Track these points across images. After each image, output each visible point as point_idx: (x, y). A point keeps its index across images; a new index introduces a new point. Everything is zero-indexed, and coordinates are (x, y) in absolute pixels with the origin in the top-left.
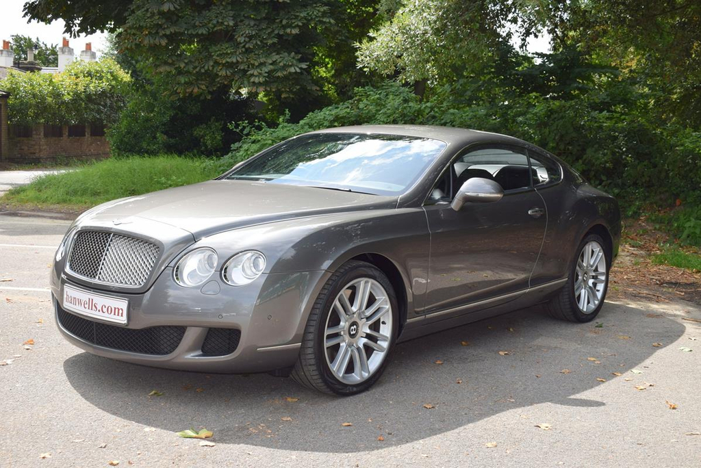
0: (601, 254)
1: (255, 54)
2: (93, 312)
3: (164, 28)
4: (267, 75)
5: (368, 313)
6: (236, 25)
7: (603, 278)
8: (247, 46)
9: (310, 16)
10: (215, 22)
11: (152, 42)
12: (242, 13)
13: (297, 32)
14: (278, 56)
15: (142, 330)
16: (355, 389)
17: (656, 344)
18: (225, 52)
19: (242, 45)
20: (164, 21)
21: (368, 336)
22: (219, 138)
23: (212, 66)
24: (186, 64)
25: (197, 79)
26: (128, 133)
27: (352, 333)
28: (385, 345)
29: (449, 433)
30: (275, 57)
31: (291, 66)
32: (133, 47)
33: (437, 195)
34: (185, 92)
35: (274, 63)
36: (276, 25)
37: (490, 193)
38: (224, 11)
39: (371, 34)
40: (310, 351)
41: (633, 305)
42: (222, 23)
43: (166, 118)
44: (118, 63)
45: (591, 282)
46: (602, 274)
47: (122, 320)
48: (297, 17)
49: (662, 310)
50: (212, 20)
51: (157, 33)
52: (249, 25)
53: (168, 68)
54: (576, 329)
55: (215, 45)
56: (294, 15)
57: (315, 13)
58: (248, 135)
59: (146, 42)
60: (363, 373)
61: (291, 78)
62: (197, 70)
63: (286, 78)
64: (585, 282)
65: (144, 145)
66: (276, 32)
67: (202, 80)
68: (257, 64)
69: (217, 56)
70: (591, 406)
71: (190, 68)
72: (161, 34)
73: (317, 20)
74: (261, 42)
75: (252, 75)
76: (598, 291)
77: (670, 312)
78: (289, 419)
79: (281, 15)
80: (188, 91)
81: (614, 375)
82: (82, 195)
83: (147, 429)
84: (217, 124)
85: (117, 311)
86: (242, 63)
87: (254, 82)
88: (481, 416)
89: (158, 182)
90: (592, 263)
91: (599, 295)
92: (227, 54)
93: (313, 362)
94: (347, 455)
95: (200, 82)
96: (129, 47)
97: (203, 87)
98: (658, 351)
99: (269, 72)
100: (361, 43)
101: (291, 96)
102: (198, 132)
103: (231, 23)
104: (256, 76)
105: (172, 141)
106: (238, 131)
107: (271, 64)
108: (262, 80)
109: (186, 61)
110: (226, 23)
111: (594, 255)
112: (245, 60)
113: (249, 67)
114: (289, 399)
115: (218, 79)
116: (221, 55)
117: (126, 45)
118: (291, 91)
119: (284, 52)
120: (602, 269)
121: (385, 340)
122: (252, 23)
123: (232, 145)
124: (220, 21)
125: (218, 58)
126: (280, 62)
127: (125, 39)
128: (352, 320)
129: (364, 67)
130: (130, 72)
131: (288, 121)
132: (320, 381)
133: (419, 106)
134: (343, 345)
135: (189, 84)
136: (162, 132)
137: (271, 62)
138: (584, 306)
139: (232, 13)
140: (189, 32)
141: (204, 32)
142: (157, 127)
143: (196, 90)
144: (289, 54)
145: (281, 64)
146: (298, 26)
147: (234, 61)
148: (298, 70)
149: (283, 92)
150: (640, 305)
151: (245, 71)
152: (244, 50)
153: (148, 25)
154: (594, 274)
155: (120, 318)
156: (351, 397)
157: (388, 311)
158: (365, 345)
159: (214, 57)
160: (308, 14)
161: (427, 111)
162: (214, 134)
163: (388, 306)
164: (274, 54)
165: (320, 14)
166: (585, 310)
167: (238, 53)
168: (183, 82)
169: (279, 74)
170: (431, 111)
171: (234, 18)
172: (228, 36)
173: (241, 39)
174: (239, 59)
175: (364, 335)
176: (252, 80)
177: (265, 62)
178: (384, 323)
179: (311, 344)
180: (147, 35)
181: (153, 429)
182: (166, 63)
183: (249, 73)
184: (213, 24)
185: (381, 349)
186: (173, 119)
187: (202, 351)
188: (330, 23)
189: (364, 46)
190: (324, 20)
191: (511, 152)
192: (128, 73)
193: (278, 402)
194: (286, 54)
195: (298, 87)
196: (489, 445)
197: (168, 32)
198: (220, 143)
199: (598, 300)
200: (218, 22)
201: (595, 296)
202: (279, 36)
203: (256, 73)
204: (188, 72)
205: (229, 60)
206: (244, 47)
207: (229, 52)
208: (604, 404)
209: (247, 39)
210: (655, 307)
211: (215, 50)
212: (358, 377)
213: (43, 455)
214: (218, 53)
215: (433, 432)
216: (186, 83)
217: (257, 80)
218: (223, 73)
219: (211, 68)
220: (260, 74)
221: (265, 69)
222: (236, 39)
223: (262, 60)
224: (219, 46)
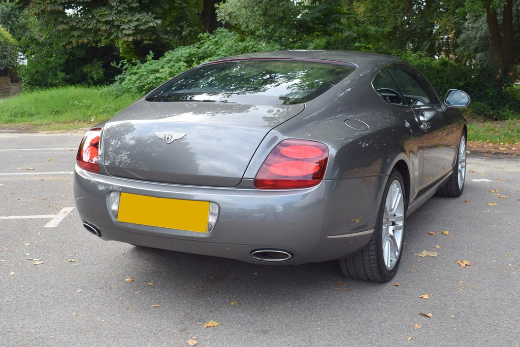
1: (124, 14)
4: (134, 28)
8: (119, 9)
11: (53, 8)
14: (140, 15)
18: (104, 13)
19: (115, 8)
22: (101, 72)
23: (96, 23)
24: (77, 23)
25: (85, 34)
26: (36, 72)
30: (138, 16)
31: (150, 22)
32: (40, 12)
34: (77, 42)
35: (138, 20)
43: (62, 61)
51: (56, 2)
53: (64, 27)
55: (96, 9)
58: (126, 69)
59: (49, 8)
61: (150, 30)
63: (147, 30)
65: (49, 81)
68: (126, 21)
69: (99, 16)
71: (80, 25)
72: (58, 3)
74: (128, 5)
75: (123, 29)
80: (80, 41)
82: (22, 116)
84: (99, 63)
86: (116, 20)
87: (125, 34)
89: (73, 105)
92: (105, 14)
95: (88, 35)
96: (37, 12)
97: (90, 38)
99: (136, 27)
100: (219, 4)
101: (151, 43)
102: (85, 69)
104: (127, 30)
106: (119, 67)
107: (136, 21)
108: (131, 32)
109: (77, 21)
112: (118, 19)
113: (121, 24)
115: (101, 33)
117: (35, 11)
118: (151, 40)
119: (144, 12)
123: (116, 77)
125: (99, 18)
126: (142, 20)
127: (33, 7)
131: (153, 59)
135: (80, 36)
137: (136, 19)
140: (78, 1)
141: (89, 0)
143: (86, 41)
144: (148, 13)
145: (144, 21)
147: (111, 19)
148: (155, 25)
149: (144, 40)
151: (118, 27)
152: (116, 11)
159: (96, 17)
162: (97, 70)
164: (137, 13)
167: (113, 14)
168: (76, 35)
169: (142, 27)
170: (252, 48)
172: (103, 2)
173: (114, 4)
174: (114, 18)
176: (124, 32)
177: (132, 20)
180: (48, 3)
182: (62, 23)
183: (122, 27)
189: (220, 7)
194: (145, 13)
195: (155, 36)
197: (63, 1)
198: (103, 76)
202: (140, 1)
203: (126, 27)
204: (79, 28)
205: (107, 19)
206: (117, 9)
207: (107, 13)
209: (118, 4)
211: (97, 12)
214: (99, 14)
216: (78, 36)
217: (127, 32)
218: (104, 28)
219: (95, 25)
220: (129, 28)
221: (133, 25)
222: (111, 4)
223: (130, 18)
224: (99, 9)
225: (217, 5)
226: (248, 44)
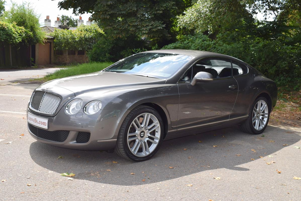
0: (266, 105)
1: (145, 22)
2: (36, 124)
3: (109, 11)
4: (149, 30)
5: (149, 128)
6: (137, 10)
7: (267, 116)
8: (141, 18)
9: (168, 6)
10: (129, 9)
11: (103, 17)
12: (140, 5)
13: (162, 12)
14: (154, 22)
16: (142, 159)
17: (284, 145)
18: (132, 21)
19: (139, 18)
20: (108, 8)
21: (149, 137)
23: (127, 26)
24: (117, 26)
25: (121, 32)
27: (142, 136)
28: (157, 141)
29: (174, 179)
30: (153, 23)
31: (159, 26)
33: (186, 79)
34: (116, 37)
35: (152, 25)
36: (154, 10)
37: (208, 78)
38: (132, 4)
39: (184, 13)
40: (121, 142)
42: (132, 9)
43: (110, 48)
44: (98, 25)
45: (261, 117)
46: (266, 114)
48: (162, 6)
50: (127, 8)
51: (106, 13)
52: (143, 10)
53: (110, 27)
54: (252, 137)
55: (129, 18)
56: (161, 6)
57: (169, 5)
59: (101, 17)
60: (147, 152)
61: (159, 31)
62: (121, 28)
63: (157, 31)
64: (258, 117)
65: (101, 58)
66: (153, 13)
67: (123, 32)
68: (145, 25)
69: (130, 22)
70: (243, 170)
71: (119, 27)
72: (107, 14)
73: (170, 7)
75: (143, 30)
76: (264, 121)
77: (298, 131)
78: (110, 170)
79: (156, 5)
80: (117, 36)
81: (260, 157)
83: (50, 172)
84: (130, 50)
85: (44, 123)
88: (192, 173)
90: (261, 109)
91: (265, 123)
92: (133, 21)
93: (122, 147)
94: (126, 186)
97: (124, 35)
98: (284, 148)
99: (150, 29)
101: (159, 39)
102: (122, 53)
103: (135, 9)
104: (144, 30)
105: (112, 56)
107: (151, 26)
108: (147, 32)
109: (117, 24)
110: (133, 9)
111: (262, 106)
112: (141, 24)
113: (142, 27)
114: (114, 162)
115: (130, 32)
116: (131, 22)
118: (158, 37)
120: (266, 112)
121: (157, 139)
122: (144, 9)
124: (131, 8)
125: (130, 23)
126: (154, 25)
128: (142, 130)
129: (180, 26)
130: (103, 29)
132: (126, 155)
133: (209, 43)
134: (137, 140)
135: (118, 33)
136: (108, 53)
137: (151, 25)
138: (257, 127)
139: (136, 5)
140: (119, 13)
141: (124, 13)
142: (107, 51)
143: (121, 36)
144: (159, 22)
145: (155, 26)
146: (162, 10)
147: (136, 24)
148: (161, 28)
150: (285, 127)
151: (140, 29)
152: (140, 20)
153: (102, 10)
154: (262, 114)
155: (45, 126)
156: (140, 162)
157: (159, 127)
158: (148, 141)
159: (128, 23)
160: (166, 5)
161: (212, 45)
163: (159, 125)
164: (152, 21)
165: (171, 5)
166: (257, 129)
167: (138, 21)
168: (115, 33)
169: (154, 30)
171: (137, 7)
172: (134, 14)
173: (139, 16)
174: (138, 24)
175: (148, 137)
176: (143, 32)
177: (148, 25)
178: (157, 132)
179: (121, 140)
180: (101, 14)
181: (52, 172)
182: (109, 25)
184: (128, 9)
185: (155, 143)
186: (113, 48)
187: (76, 141)
188: (175, 8)
189: (180, 17)
190: (173, 7)
191: (225, 61)
193: (109, 163)
194: (157, 22)
195: (162, 35)
196: (189, 185)
197: (110, 13)
199: (264, 125)
200: (130, 9)
201: (263, 123)
202: (155, 14)
203: (144, 29)
204: (118, 29)
205: (134, 24)
206: (140, 19)
207: (134, 21)
208: (249, 170)
209: (142, 16)
210: (292, 129)
211: (129, 20)
212: (144, 154)
213: (3, 180)
214: (130, 21)
215: (168, 178)
216: (117, 33)
217: (145, 32)
218: (131, 29)
219: (127, 27)
220: (146, 30)
221: (148, 28)
222: (137, 16)
223: (147, 24)
224: (130, 18)
225: (178, 16)
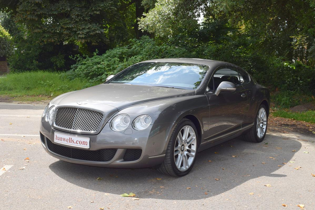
0: (265, 113)
1: (80, 24)
2: (72, 144)
3: (37, 11)
5: (188, 141)
6: (71, 10)
7: (265, 123)
9: (106, 6)
10: (61, 8)
12: (74, 4)
13: (99, 13)
14: (90, 25)
15: (96, 151)
16: (184, 174)
17: (293, 150)
20: (37, 8)
21: (188, 150)
22: (63, 62)
23: (60, 29)
24: (48, 28)
25: (53, 36)
26: (19, 60)
27: (182, 149)
28: (194, 154)
29: (232, 190)
30: (89, 26)
31: (97, 30)
32: (23, 19)
33: (208, 89)
34: (47, 41)
35: (89, 28)
36: (90, 10)
37: (231, 88)
38: (65, 4)
39: (144, 14)
40: (169, 157)
41: (274, 134)
42: (65, 9)
43: (37, 53)
44: (3, 26)
45: (261, 125)
46: (265, 121)
47: (87, 147)
48: (99, 6)
49: (288, 136)
50: (59, 8)
51: (34, 13)
52: (77, 10)
53: (39, 30)
54: (257, 145)
55: (61, 19)
56: (98, 6)
57: (107, 5)
58: (79, 61)
59: (29, 18)
60: (187, 166)
61: (97, 36)
62: (53, 31)
63: (95, 35)
64: (259, 125)
65: (27, 66)
66: (90, 13)
67: (55, 36)
68: (81, 29)
70: (281, 177)
71: (50, 30)
72: (35, 14)
73: (108, 7)
74: (83, 18)
75: (79, 34)
76: (264, 129)
77: (291, 137)
78: (163, 187)
79: (92, 5)
80: (49, 41)
81: (283, 164)
83: (106, 194)
84: (62, 56)
85: (84, 143)
86: (74, 28)
87: (80, 37)
88: (241, 182)
89: (40, 84)
90: (262, 117)
91: (264, 130)
92: (67, 23)
93: (170, 162)
94: (196, 200)
95: (55, 37)
96: (20, 19)
97: (56, 39)
98: (295, 153)
99: (87, 33)
101: (97, 44)
102: (53, 60)
103: (69, 9)
104: (81, 34)
105: (41, 64)
106: (74, 59)
107: (88, 29)
108: (83, 36)
109: (48, 27)
110: (66, 9)
111: (262, 113)
112: (76, 26)
113: (77, 30)
114: (158, 179)
115: (63, 35)
116: (64, 24)
117: (19, 19)
118: (97, 42)
119: (93, 23)
120: (265, 119)
121: (194, 152)
122: (78, 9)
123: (72, 66)
124: (64, 8)
126: (92, 28)
127: (19, 16)
128: (182, 144)
129: (142, 29)
131: (97, 54)
132: (172, 170)
134: (180, 155)
135: (50, 37)
136: (36, 60)
137: (87, 28)
138: (260, 135)
139: (69, 4)
140: (49, 13)
141: (56, 13)
142: (33, 57)
143: (53, 40)
144: (96, 24)
145: (93, 29)
146: (100, 10)
147: (71, 27)
148: (100, 32)
149: (93, 42)
151: (76, 32)
152: (75, 21)
153: (30, 9)
154: (262, 122)
155: (86, 146)
156: (183, 177)
157: (195, 139)
158: (187, 155)
159: (61, 25)
160: (104, 5)
162: (60, 61)
163: (195, 137)
165: (110, 5)
166: (260, 137)
167: (72, 23)
168: (47, 36)
169: (92, 34)
171: (70, 6)
172: (67, 15)
173: (73, 17)
174: (73, 26)
175: (186, 150)
176: (79, 36)
177: (85, 28)
178: (193, 145)
179: (169, 154)
180: (29, 14)
181: (109, 194)
182: (37, 28)
183: (78, 32)
184: (61, 9)
185: (192, 156)
186: (41, 54)
187: (124, 159)
188: (114, 9)
189: (141, 20)
190: (112, 8)
191: (230, 70)
192: (7, 31)
193: (154, 180)
194: (95, 24)
195: (100, 40)
196: (251, 194)
197: (39, 13)
198: (64, 64)
199: (264, 133)
200: (62, 9)
201: (263, 131)
202: (91, 16)
203: (81, 33)
204: (49, 32)
205: (68, 26)
206: (75, 20)
208: (286, 176)
209: (76, 17)
211: (61, 22)
212: (184, 168)
213: (69, 207)
214: (63, 23)
216: (48, 37)
217: (81, 36)
218: (65, 32)
220: (83, 33)
221: (85, 31)
222: (71, 17)
223: (83, 27)
224: (63, 20)
225: (139, 19)
226: (162, 48)
